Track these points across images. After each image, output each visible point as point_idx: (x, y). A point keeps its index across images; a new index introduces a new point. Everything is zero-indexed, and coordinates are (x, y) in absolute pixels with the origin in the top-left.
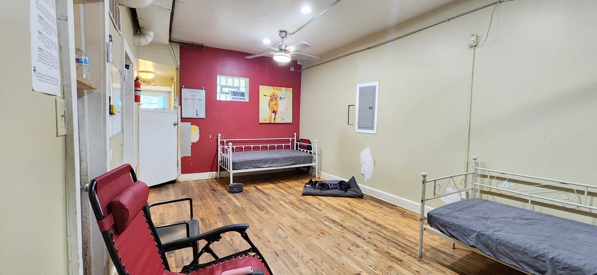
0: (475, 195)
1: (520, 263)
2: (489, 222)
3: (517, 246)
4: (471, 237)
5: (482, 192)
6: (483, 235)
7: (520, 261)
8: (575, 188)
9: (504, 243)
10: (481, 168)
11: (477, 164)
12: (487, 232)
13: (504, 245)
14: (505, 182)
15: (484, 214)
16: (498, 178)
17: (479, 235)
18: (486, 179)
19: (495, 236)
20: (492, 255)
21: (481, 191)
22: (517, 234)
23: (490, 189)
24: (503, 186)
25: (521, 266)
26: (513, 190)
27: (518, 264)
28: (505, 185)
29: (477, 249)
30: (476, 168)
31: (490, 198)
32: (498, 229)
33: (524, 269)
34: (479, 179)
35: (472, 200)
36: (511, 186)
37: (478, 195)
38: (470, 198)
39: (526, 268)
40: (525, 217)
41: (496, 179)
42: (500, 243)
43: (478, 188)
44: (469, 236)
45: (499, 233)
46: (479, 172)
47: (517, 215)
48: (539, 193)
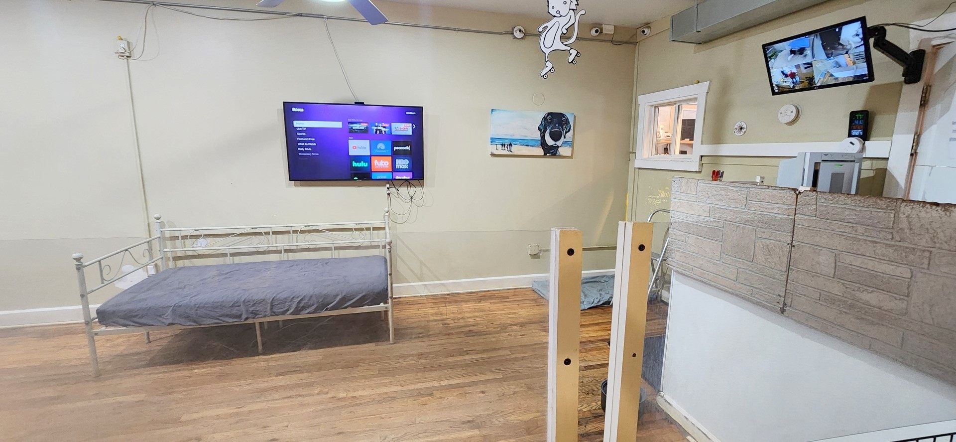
0: (167, 265)
1: (221, 318)
2: (186, 290)
3: (215, 302)
4: (166, 315)
5: (176, 259)
6: (180, 306)
7: (219, 316)
8: (262, 231)
9: (202, 305)
10: (169, 228)
11: (162, 225)
12: (182, 302)
13: (203, 307)
14: (201, 240)
15: (179, 284)
16: (192, 237)
17: (175, 309)
18: (177, 241)
19: (193, 302)
20: (193, 324)
21: (173, 258)
22: (215, 291)
23: (186, 253)
24: (199, 245)
25: (221, 320)
26: (210, 247)
27: (219, 319)
28: (201, 243)
29: (176, 325)
30: (162, 230)
31: (187, 263)
32: (195, 294)
33: (224, 321)
34: (168, 243)
35: (163, 272)
36: (208, 242)
37: (171, 264)
38: (161, 270)
39: (226, 319)
40: (224, 272)
41: (190, 239)
42: (199, 307)
43: (170, 255)
44: (163, 315)
45: (197, 297)
46: (168, 235)
47: (215, 273)
48: (236, 243)
